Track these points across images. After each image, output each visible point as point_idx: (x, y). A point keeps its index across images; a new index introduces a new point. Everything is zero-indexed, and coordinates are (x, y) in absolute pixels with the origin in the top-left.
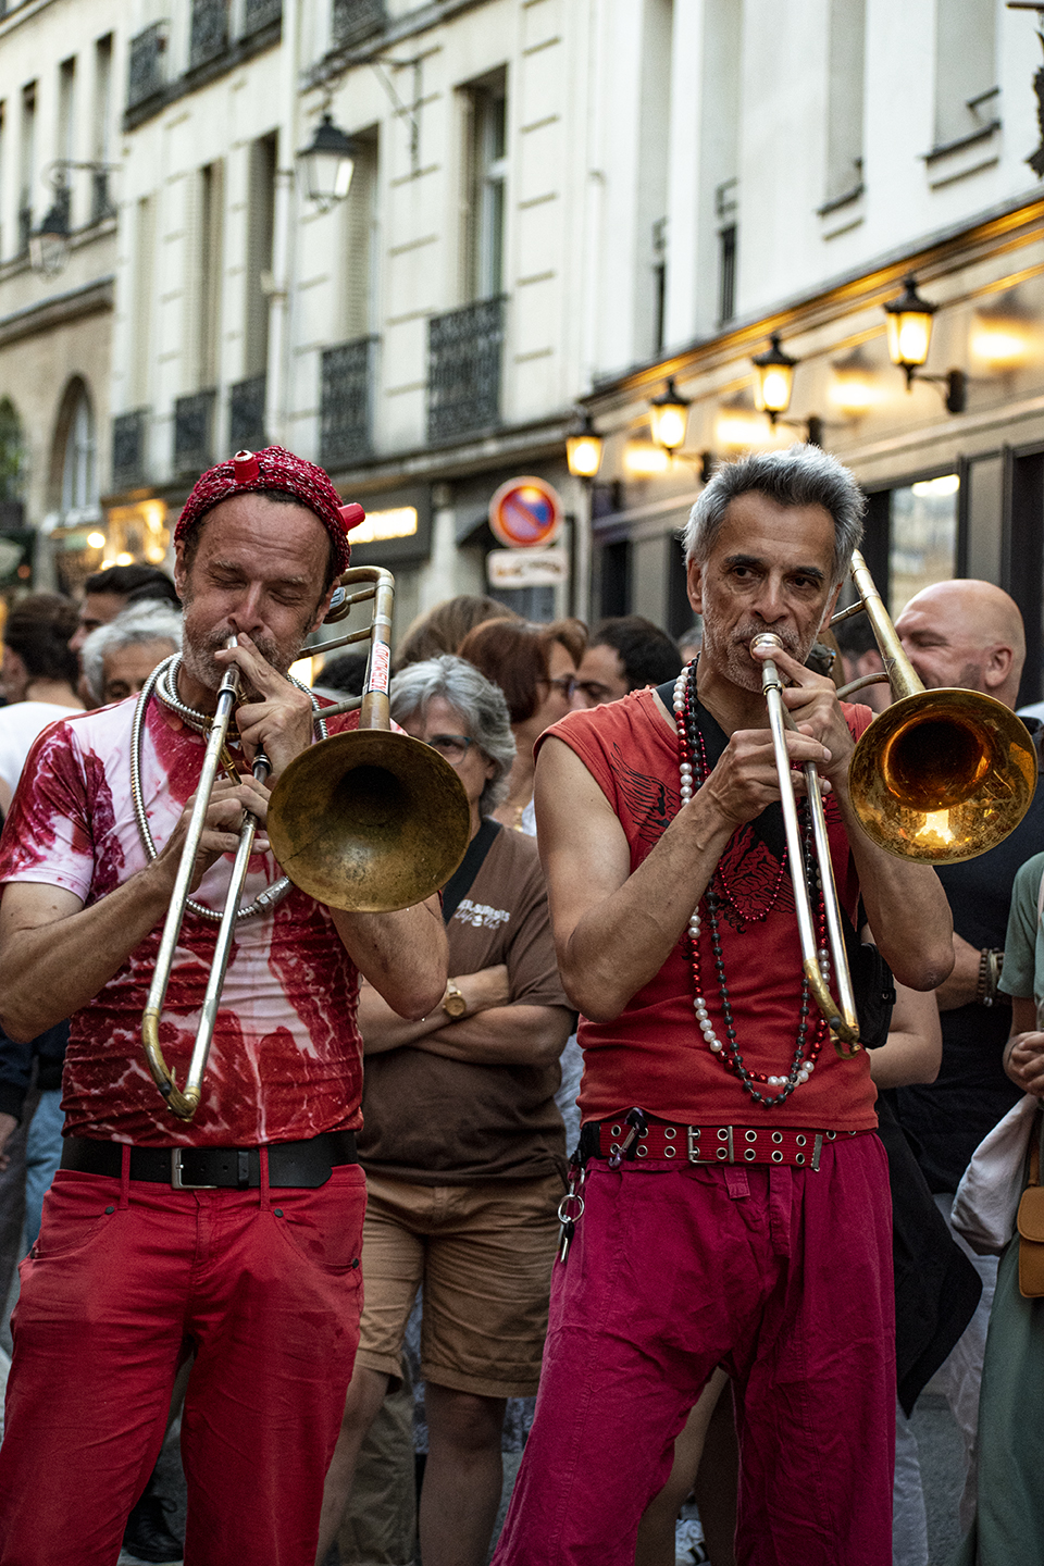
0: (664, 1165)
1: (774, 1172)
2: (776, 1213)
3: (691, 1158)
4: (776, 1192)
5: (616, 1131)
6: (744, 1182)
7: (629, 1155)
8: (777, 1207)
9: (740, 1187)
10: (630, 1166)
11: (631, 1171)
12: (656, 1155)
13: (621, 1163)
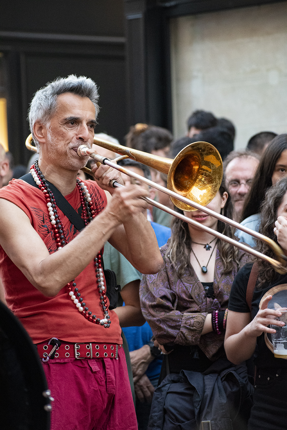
0: (66, 360)
1: (106, 361)
2: (109, 377)
3: (76, 357)
4: (108, 369)
5: (46, 348)
6: (96, 365)
7: (52, 357)
8: (109, 374)
9: (95, 367)
10: (53, 361)
11: (53, 363)
12: (62, 357)
13: (49, 360)
